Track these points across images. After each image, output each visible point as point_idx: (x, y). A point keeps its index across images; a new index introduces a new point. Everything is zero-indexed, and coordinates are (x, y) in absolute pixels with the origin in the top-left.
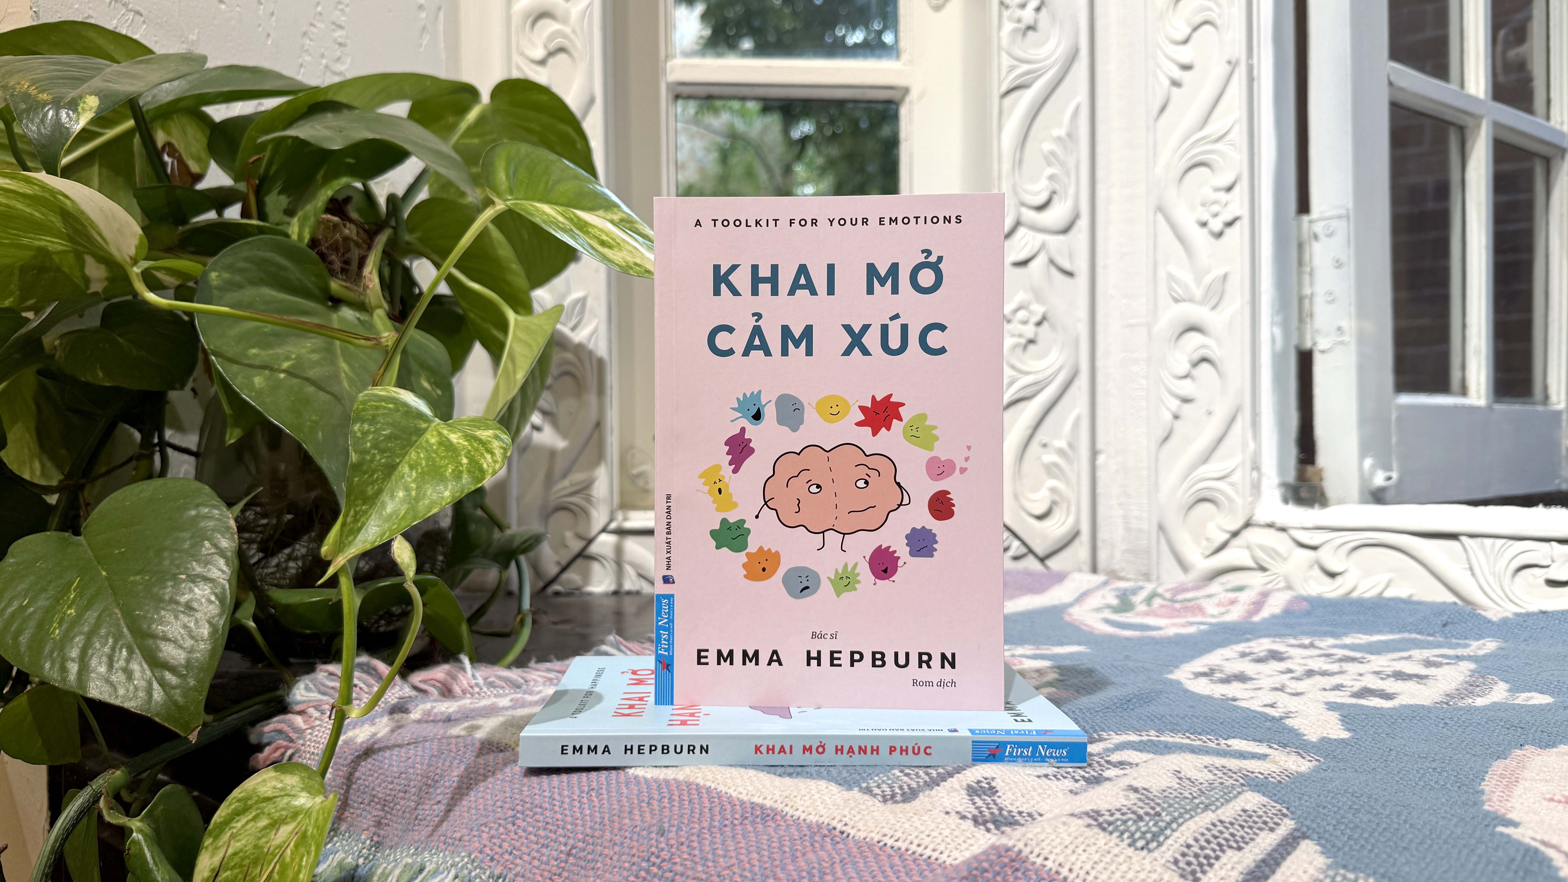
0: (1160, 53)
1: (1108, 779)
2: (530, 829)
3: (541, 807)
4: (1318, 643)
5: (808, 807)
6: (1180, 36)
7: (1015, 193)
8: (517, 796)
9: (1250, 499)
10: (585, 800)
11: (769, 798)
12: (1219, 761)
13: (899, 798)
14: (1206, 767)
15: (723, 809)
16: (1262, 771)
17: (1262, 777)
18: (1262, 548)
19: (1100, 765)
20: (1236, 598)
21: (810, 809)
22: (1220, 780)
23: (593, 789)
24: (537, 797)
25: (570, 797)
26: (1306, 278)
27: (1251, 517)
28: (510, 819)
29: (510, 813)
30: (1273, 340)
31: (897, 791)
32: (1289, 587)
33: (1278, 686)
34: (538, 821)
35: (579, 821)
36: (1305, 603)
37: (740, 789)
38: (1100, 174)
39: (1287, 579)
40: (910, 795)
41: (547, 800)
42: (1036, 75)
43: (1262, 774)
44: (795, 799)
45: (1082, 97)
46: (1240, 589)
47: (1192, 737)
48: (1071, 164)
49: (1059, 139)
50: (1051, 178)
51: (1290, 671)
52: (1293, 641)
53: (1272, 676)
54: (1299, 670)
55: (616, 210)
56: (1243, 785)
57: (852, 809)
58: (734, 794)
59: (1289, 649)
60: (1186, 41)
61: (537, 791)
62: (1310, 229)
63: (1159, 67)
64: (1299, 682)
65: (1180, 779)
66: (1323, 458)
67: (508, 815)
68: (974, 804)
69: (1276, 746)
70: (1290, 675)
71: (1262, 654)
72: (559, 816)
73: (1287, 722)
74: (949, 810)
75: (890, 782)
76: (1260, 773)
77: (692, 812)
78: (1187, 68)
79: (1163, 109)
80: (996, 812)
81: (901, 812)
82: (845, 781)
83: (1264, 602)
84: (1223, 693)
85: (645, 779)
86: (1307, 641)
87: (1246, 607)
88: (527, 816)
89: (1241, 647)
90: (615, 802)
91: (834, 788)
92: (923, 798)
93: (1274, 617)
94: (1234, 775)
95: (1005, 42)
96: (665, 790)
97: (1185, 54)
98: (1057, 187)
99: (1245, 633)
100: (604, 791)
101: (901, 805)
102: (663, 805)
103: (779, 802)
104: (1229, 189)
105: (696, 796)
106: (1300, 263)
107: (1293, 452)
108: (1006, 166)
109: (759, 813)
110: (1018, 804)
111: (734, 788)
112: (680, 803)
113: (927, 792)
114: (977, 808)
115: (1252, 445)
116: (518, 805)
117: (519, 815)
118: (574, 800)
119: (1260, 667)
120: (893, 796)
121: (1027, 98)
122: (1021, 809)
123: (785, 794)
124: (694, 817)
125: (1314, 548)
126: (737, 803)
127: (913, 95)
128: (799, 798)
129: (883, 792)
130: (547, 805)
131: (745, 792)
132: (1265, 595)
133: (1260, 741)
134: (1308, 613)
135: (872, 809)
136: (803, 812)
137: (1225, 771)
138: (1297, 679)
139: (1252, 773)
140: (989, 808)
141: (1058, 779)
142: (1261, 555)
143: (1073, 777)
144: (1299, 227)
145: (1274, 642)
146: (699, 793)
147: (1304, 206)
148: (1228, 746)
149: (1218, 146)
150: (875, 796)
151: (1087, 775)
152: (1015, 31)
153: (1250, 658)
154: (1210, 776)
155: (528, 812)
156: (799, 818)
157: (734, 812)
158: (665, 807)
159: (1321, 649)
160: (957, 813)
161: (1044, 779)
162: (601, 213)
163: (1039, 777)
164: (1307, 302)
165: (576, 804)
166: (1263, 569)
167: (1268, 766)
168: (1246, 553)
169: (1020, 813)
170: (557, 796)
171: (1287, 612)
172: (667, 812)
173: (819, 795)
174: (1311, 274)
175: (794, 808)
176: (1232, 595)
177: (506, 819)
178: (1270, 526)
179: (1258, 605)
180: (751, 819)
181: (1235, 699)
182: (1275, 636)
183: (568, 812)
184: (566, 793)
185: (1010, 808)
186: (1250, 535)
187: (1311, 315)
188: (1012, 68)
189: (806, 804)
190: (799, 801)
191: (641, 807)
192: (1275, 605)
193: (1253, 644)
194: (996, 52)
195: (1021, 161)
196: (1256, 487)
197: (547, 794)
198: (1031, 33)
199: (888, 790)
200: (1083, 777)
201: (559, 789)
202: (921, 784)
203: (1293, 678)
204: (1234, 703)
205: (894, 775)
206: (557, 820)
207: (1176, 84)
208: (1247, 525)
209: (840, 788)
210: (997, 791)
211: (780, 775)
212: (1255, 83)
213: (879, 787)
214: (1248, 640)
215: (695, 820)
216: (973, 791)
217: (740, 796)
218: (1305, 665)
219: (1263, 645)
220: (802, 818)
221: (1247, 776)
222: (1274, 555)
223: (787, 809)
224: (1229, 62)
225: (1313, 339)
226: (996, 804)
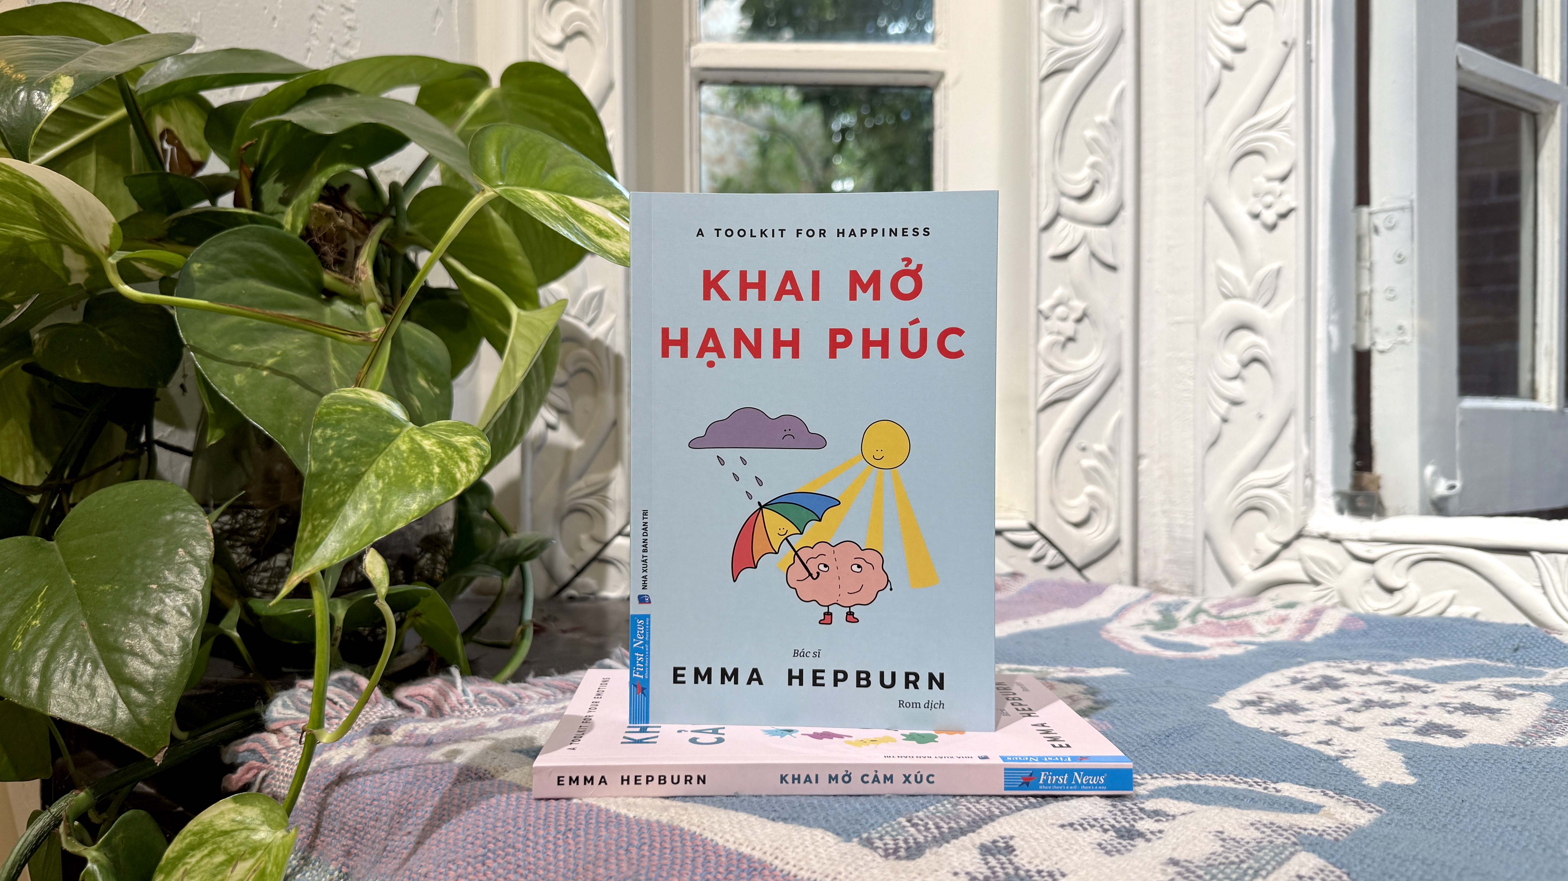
0: (1211, 35)
1: (1141, 835)
2: (500, 871)
3: (514, 847)
4: (1375, 668)
5: (800, 861)
6: (1232, 16)
7: (1055, 182)
8: (490, 833)
9: (1303, 508)
10: (560, 842)
11: (758, 848)
12: (1267, 817)
13: (902, 853)
14: (1252, 824)
15: (707, 861)
16: (1316, 827)
17: (1316, 834)
18: (1315, 560)
19: (1133, 813)
20: (1288, 615)
21: (802, 863)
22: (1268, 839)
23: (570, 830)
24: (511, 835)
25: (545, 838)
26: (1365, 274)
27: (1304, 528)
28: (480, 858)
29: (481, 851)
30: (1330, 340)
31: (902, 844)
32: (1344, 604)
33: (1333, 718)
34: (509, 863)
35: (551, 867)
36: (1362, 622)
37: (727, 836)
38: (1146, 162)
39: (1341, 594)
40: (915, 851)
41: (521, 839)
42: (1077, 59)
43: (1316, 831)
44: (786, 851)
45: (1127, 82)
46: (1291, 605)
47: (1237, 779)
48: (1115, 152)
49: (1102, 125)
50: (1094, 166)
51: (1346, 701)
52: (1349, 666)
53: (1328, 706)
54: (1357, 700)
55: (616, 197)
56: (1295, 844)
57: (848, 865)
58: (721, 842)
59: (1345, 675)
60: (1238, 22)
61: (511, 828)
62: (1369, 221)
63: (1210, 49)
64: (1357, 715)
65: (1223, 840)
66: (1381, 465)
67: (479, 853)
68: (987, 863)
69: (1331, 793)
70: (1346, 706)
71: (1315, 681)
72: (532, 859)
73: (1345, 762)
74: (958, 870)
75: (894, 833)
76: (1313, 829)
77: (673, 863)
78: (1239, 49)
79: (1213, 95)
80: (1011, 871)
81: (904, 871)
82: (845, 830)
83: (1317, 620)
84: (1273, 726)
85: (627, 818)
86: (1364, 666)
87: (1298, 626)
88: (499, 855)
89: (1292, 672)
90: (592, 847)
91: (830, 838)
92: (929, 855)
93: (1327, 636)
94: (1284, 833)
95: (1045, 24)
96: (646, 835)
97: (1237, 35)
98: (1100, 176)
99: (1296, 656)
100: (582, 833)
101: (903, 862)
102: (642, 853)
103: (768, 854)
104: (1284, 179)
105: (679, 844)
106: (1359, 258)
107: (1348, 458)
108: (1046, 152)
109: (745, 866)
110: (1037, 861)
111: (720, 835)
112: (661, 851)
113: (935, 849)
114: (990, 868)
115: (1305, 451)
116: (489, 842)
117: (490, 854)
118: (549, 841)
119: (1313, 695)
120: (896, 850)
121: (1068, 82)
122: (1041, 868)
123: (776, 845)
124: (674, 869)
125: (1371, 562)
126: (723, 853)
127: (949, 80)
128: (791, 849)
129: (885, 844)
130: (520, 846)
131: (732, 839)
132: (1318, 613)
133: (1313, 786)
134: (1365, 634)
135: (871, 864)
136: (795, 866)
137: (1274, 828)
138: (1356, 711)
139: (1305, 829)
140: (1003, 868)
141: (1085, 829)
142: (1314, 569)
143: (1102, 826)
144: (1358, 219)
145: (1329, 666)
146: (683, 840)
147: (1363, 197)
148: (1278, 791)
149: (1272, 133)
150: (875, 849)
151: (1117, 825)
152: (1056, 11)
153: (1301, 685)
154: (1258, 835)
155: (500, 852)
156: (789, 874)
157: (718, 864)
158: (643, 856)
159: (1380, 675)
160: (967, 873)
161: (1069, 829)
162: (600, 200)
163: (1062, 826)
164: (1365, 299)
165: (551, 846)
166: (1316, 583)
167: (1323, 821)
168: (1298, 565)
169: (1039, 872)
170: (531, 837)
171: (1342, 632)
172: (645, 862)
173: (813, 847)
174: (1370, 270)
175: (785, 861)
176: (1283, 612)
177: (475, 858)
178: (1324, 537)
179: (1310, 623)
180: (736, 873)
181: (1285, 734)
182: (1329, 659)
183: (541, 855)
184: (541, 832)
185: (1028, 867)
186: (1304, 547)
187: (1370, 313)
188: (1053, 51)
189: (798, 857)
190: (790, 854)
191: (619, 854)
192: (1328, 624)
193: (1305, 668)
194: (1035, 33)
195: (1061, 149)
196: (1309, 496)
197: (521, 832)
198: (1072, 14)
199: (891, 842)
200: (1113, 826)
201: (534, 827)
202: (929, 839)
203: (1349, 710)
204: (1285, 738)
205: (899, 823)
206: (530, 863)
207: (1227, 67)
208: (1299, 536)
209: (838, 839)
210: (1014, 850)
211: (773, 820)
212: (1314, 66)
213: (881, 838)
214: (1300, 664)
215: (675, 872)
216: (986, 850)
217: (727, 844)
218: (1363, 694)
219: (1316, 670)
220: (792, 874)
221: (1299, 833)
222: (1327, 568)
223: (777, 862)
224: (1285, 43)
225: (1371, 338)
226: (1011, 862)
